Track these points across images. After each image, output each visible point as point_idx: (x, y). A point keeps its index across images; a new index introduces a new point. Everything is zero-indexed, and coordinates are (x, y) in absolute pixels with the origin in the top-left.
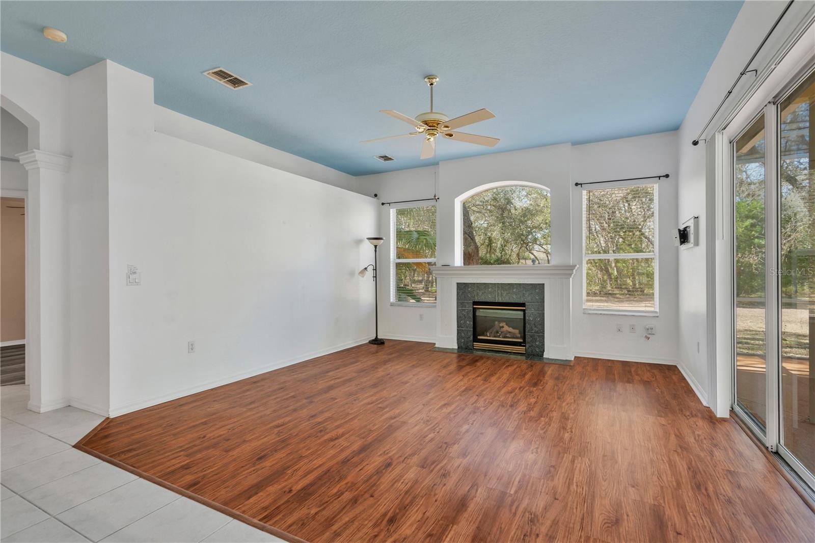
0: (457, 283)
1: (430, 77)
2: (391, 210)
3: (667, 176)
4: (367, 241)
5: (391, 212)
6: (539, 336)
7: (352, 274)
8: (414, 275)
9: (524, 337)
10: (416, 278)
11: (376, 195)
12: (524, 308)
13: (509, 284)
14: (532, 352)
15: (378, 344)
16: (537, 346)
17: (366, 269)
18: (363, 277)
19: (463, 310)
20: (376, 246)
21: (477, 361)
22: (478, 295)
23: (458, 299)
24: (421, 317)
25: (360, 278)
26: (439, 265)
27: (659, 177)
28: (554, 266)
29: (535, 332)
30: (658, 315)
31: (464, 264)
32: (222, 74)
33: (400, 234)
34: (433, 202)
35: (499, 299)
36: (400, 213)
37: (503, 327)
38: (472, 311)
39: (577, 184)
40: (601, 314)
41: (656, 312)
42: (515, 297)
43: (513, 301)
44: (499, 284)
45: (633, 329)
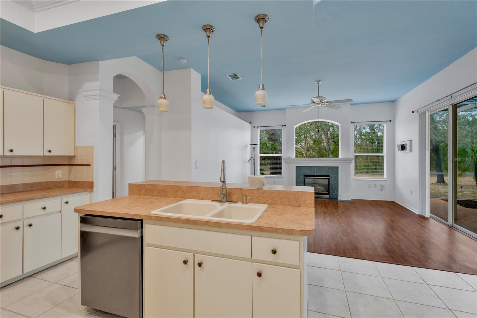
0: (296, 166)
1: (318, 82)
2: (258, 130)
3: (390, 121)
4: (250, 145)
6: (336, 190)
9: (328, 191)
11: (251, 123)
12: (329, 178)
13: (322, 167)
14: (333, 197)
16: (335, 195)
17: (250, 159)
19: (299, 179)
20: (254, 148)
23: (296, 174)
24: (274, 182)
27: (387, 121)
29: (334, 189)
30: (386, 180)
34: (281, 127)
35: (317, 174)
36: (261, 132)
38: (303, 179)
39: (352, 122)
40: (362, 180)
41: (385, 179)
42: (324, 172)
43: (324, 174)
44: (316, 167)
45: (375, 186)
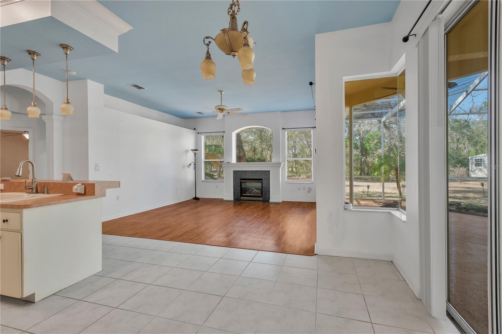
0: (234, 171)
1: (221, 92)
2: (202, 136)
4: (191, 151)
5: (202, 137)
6: (268, 193)
7: (184, 167)
8: (211, 167)
9: (262, 193)
10: (213, 170)
11: (195, 129)
12: (262, 181)
13: (256, 171)
14: (265, 200)
15: (196, 200)
16: (267, 197)
17: (190, 164)
18: (189, 168)
19: (236, 183)
20: (195, 154)
21: (241, 204)
22: (242, 176)
23: (234, 178)
24: (217, 187)
25: (188, 168)
26: (225, 162)
27: (313, 128)
28: (273, 163)
29: (266, 191)
31: (237, 162)
32: (136, 86)
33: (206, 146)
34: (222, 134)
35: (251, 177)
36: (207, 137)
37: (253, 190)
38: (240, 183)
39: (283, 129)
40: (292, 183)
41: (312, 182)
42: (258, 176)
43: (257, 178)
44: (251, 171)
45: (304, 188)
